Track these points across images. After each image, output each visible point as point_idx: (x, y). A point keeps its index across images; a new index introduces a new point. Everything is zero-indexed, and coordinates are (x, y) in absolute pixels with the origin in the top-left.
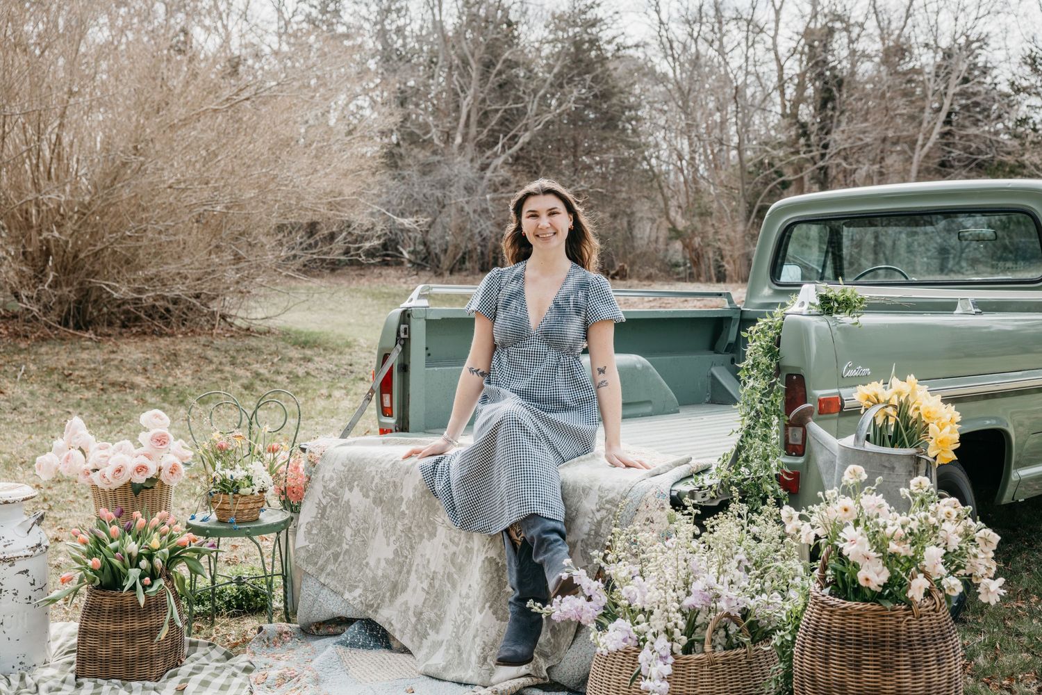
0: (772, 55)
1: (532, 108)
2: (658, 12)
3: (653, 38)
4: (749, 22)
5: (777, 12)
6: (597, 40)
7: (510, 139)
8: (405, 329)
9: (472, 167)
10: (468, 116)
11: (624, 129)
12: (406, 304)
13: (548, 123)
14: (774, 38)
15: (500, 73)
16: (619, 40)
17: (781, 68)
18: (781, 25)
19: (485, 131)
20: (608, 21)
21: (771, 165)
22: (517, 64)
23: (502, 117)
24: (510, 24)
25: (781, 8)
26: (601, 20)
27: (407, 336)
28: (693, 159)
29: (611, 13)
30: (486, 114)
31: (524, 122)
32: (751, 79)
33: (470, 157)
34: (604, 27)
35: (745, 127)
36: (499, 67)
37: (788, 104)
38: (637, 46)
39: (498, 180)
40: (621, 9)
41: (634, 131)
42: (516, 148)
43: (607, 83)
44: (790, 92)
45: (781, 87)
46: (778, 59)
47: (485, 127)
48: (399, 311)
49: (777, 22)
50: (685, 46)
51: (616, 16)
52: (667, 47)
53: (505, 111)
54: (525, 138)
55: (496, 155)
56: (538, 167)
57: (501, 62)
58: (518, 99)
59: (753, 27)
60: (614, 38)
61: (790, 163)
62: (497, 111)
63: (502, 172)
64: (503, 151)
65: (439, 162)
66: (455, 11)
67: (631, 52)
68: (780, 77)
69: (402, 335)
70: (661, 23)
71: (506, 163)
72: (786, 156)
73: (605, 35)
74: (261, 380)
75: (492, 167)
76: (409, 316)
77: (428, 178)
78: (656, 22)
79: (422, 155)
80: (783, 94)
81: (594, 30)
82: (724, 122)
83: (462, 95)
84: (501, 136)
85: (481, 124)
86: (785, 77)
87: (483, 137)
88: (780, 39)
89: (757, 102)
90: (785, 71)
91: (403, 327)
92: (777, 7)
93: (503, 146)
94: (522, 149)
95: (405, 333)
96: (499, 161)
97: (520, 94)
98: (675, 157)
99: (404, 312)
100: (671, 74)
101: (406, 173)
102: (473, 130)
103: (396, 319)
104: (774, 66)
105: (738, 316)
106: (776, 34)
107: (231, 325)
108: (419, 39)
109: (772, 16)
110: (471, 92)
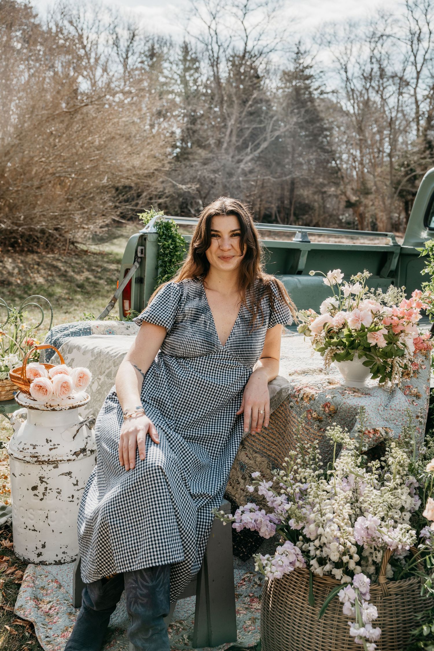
0: (413, 99)
1: (269, 128)
2: (346, 72)
3: (342, 88)
4: (401, 79)
5: (418, 73)
6: (310, 87)
7: (256, 146)
8: (142, 250)
9: (232, 161)
10: (231, 132)
11: (322, 142)
12: (144, 230)
13: (278, 137)
14: (415, 89)
15: (251, 106)
16: (323, 88)
17: (418, 107)
18: (420, 81)
19: (241, 141)
20: (317, 77)
21: (408, 165)
22: (261, 100)
23: (251, 132)
24: (258, 77)
25: (421, 70)
26: (312, 76)
27: (143, 256)
28: (362, 160)
29: (318, 71)
30: (241, 130)
31: (264, 135)
32: (400, 115)
33: (231, 154)
34: (314, 80)
35: (393, 143)
36: (250, 103)
37: (421, 129)
38: (333, 92)
39: (247, 169)
40: (325, 69)
41: (328, 142)
42: (259, 151)
43: (314, 114)
44: (423, 122)
45: (417, 119)
46: (417, 102)
47: (241, 138)
48: (138, 235)
49: (418, 78)
50: (361, 93)
51: (322, 74)
52: (351, 94)
53: (253, 129)
54: (264, 145)
55: (247, 154)
56: (271, 163)
57: (252, 100)
58: (261, 122)
59: (403, 83)
60: (320, 87)
61: (420, 165)
62: (248, 128)
63: (250, 164)
64: (251, 153)
65: (213, 157)
66: (227, 69)
67: (330, 96)
68: (417, 112)
69: (139, 255)
70: (347, 79)
71: (252, 159)
72: (418, 160)
73: (315, 85)
74: (89, 283)
75: (244, 161)
76: (145, 239)
77: (206, 167)
78: (345, 79)
79: (203, 153)
80: (418, 124)
81: (307, 82)
82: (382, 140)
83: (228, 119)
84: (250, 144)
85: (239, 136)
86: (421, 113)
87: (239, 143)
88: (418, 90)
89: (402, 128)
90: (420, 109)
91: (140, 248)
92: (419, 70)
93: (251, 150)
94: (262, 152)
95: (142, 253)
96: (249, 158)
97: (262, 118)
98: (351, 159)
99: (141, 236)
100: (352, 111)
101: (194, 163)
102: (234, 139)
103: (136, 242)
104: (414, 106)
105: (398, 251)
106: (417, 86)
107: (76, 247)
108: (206, 87)
109: (415, 75)
110: (234, 117)
